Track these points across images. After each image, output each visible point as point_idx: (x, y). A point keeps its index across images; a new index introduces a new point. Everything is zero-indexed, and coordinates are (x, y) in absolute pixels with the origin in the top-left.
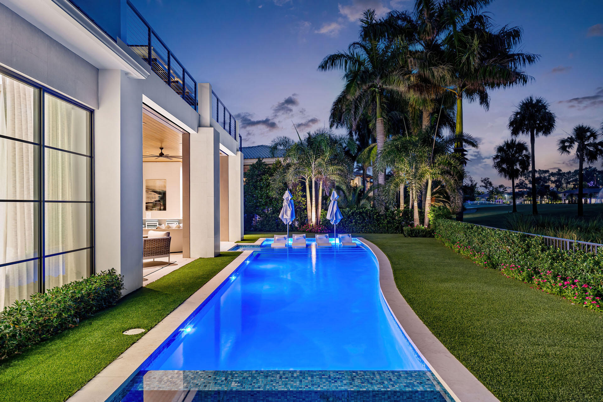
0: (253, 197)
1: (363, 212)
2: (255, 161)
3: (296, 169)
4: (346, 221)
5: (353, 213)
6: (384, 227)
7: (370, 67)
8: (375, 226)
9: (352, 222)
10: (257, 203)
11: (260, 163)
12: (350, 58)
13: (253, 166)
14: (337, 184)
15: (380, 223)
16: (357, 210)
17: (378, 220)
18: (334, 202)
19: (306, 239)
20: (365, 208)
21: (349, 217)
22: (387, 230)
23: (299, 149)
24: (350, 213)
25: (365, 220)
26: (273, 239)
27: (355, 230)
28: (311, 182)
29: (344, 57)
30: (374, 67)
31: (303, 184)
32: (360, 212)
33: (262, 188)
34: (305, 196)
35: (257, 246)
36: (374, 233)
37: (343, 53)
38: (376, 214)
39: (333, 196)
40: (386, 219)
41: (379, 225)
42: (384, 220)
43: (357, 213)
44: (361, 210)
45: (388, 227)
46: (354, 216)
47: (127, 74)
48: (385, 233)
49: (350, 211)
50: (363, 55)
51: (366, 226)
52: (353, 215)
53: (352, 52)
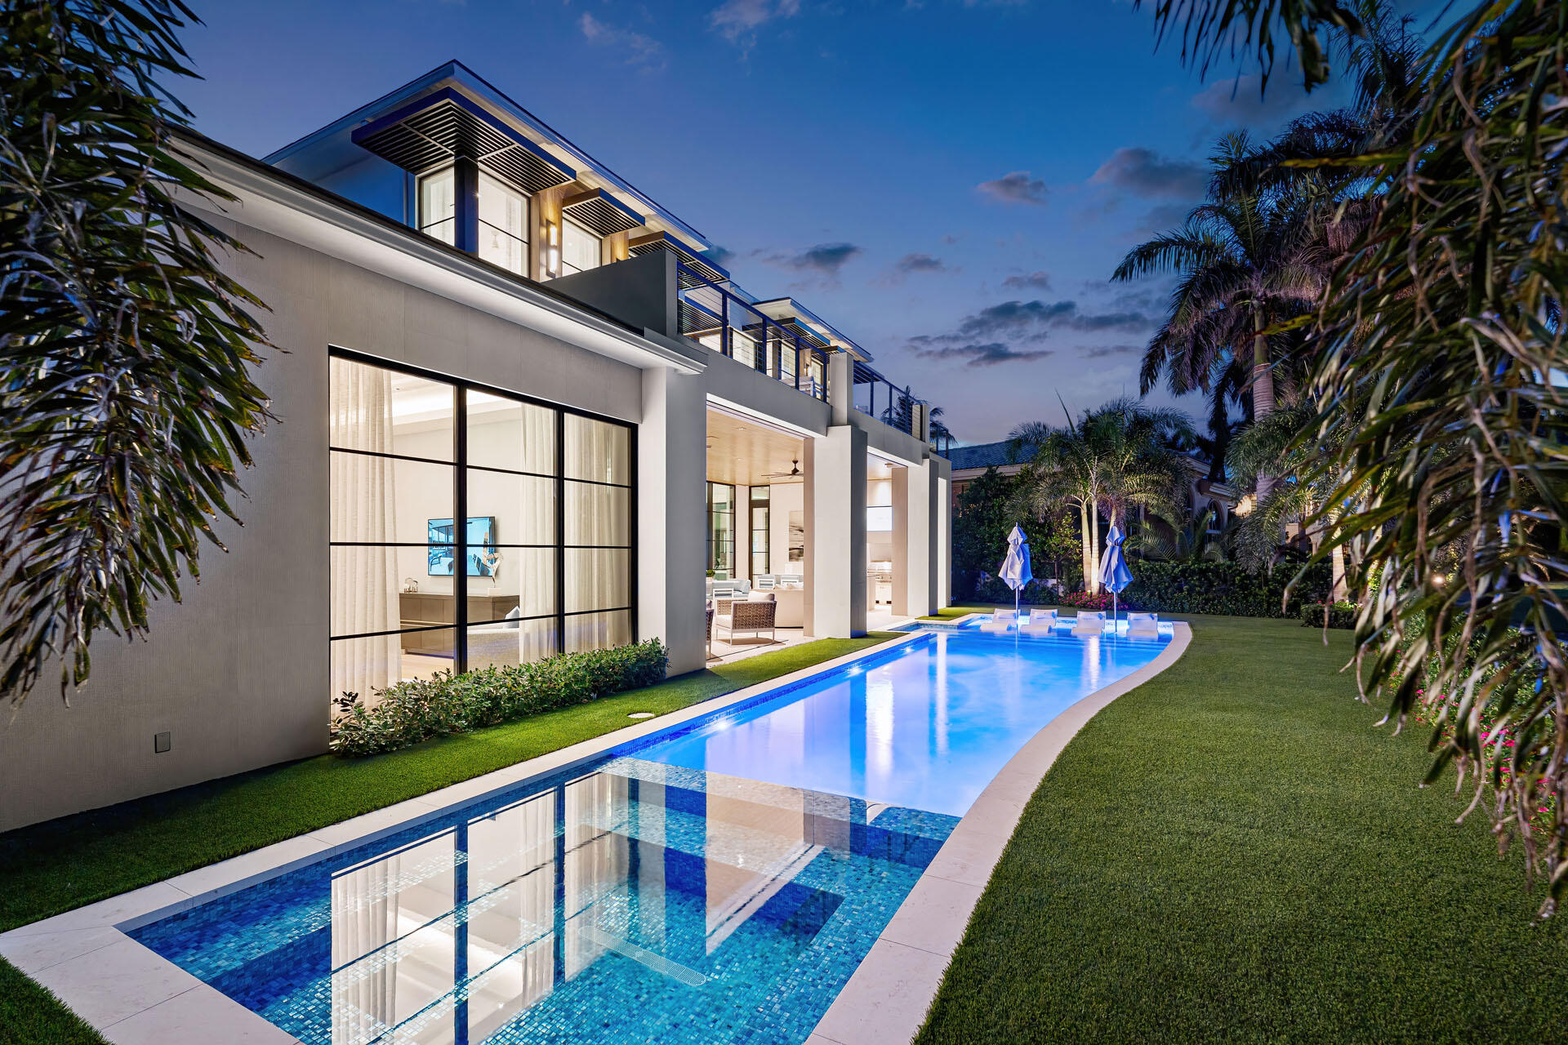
0: (976, 539)
1: (1208, 569)
2: (980, 472)
3: (1053, 484)
4: (1167, 588)
5: (1183, 572)
6: (1260, 604)
7: (1239, 253)
8: (1237, 600)
9: (1181, 591)
10: (983, 549)
11: (991, 475)
12: (1188, 246)
13: (978, 480)
14: (1153, 511)
15: (1250, 594)
16: (1193, 564)
17: (1243, 587)
18: (1113, 549)
19: (1058, 619)
20: (1214, 561)
21: (1174, 579)
22: (1268, 610)
23: (1057, 445)
24: (1176, 571)
25: (1212, 586)
26: (992, 616)
27: (1187, 606)
28: (1089, 507)
29: (1174, 243)
30: (1248, 254)
31: (1077, 512)
32: (1201, 569)
33: (991, 521)
34: (1079, 537)
35: (952, 627)
36: (1234, 614)
37: (1171, 237)
38: (1239, 575)
39: (1112, 536)
40: (1266, 584)
41: (1245, 597)
42: (1261, 588)
43: (1194, 571)
44: (1204, 566)
45: (1269, 604)
46: (1186, 578)
47: (676, 370)
48: (1261, 615)
49: (1178, 566)
50: (1222, 233)
51: (1214, 599)
52: (1183, 576)
53: (1191, 230)
